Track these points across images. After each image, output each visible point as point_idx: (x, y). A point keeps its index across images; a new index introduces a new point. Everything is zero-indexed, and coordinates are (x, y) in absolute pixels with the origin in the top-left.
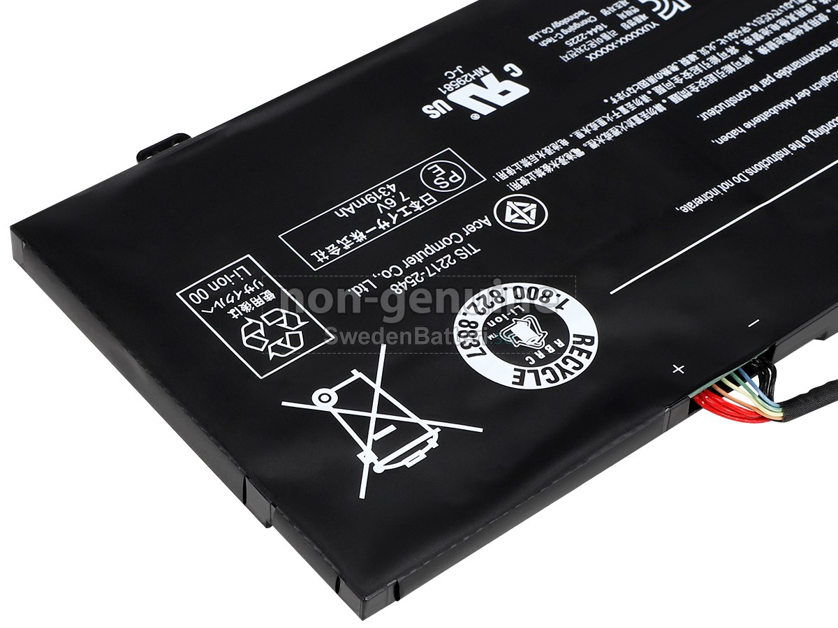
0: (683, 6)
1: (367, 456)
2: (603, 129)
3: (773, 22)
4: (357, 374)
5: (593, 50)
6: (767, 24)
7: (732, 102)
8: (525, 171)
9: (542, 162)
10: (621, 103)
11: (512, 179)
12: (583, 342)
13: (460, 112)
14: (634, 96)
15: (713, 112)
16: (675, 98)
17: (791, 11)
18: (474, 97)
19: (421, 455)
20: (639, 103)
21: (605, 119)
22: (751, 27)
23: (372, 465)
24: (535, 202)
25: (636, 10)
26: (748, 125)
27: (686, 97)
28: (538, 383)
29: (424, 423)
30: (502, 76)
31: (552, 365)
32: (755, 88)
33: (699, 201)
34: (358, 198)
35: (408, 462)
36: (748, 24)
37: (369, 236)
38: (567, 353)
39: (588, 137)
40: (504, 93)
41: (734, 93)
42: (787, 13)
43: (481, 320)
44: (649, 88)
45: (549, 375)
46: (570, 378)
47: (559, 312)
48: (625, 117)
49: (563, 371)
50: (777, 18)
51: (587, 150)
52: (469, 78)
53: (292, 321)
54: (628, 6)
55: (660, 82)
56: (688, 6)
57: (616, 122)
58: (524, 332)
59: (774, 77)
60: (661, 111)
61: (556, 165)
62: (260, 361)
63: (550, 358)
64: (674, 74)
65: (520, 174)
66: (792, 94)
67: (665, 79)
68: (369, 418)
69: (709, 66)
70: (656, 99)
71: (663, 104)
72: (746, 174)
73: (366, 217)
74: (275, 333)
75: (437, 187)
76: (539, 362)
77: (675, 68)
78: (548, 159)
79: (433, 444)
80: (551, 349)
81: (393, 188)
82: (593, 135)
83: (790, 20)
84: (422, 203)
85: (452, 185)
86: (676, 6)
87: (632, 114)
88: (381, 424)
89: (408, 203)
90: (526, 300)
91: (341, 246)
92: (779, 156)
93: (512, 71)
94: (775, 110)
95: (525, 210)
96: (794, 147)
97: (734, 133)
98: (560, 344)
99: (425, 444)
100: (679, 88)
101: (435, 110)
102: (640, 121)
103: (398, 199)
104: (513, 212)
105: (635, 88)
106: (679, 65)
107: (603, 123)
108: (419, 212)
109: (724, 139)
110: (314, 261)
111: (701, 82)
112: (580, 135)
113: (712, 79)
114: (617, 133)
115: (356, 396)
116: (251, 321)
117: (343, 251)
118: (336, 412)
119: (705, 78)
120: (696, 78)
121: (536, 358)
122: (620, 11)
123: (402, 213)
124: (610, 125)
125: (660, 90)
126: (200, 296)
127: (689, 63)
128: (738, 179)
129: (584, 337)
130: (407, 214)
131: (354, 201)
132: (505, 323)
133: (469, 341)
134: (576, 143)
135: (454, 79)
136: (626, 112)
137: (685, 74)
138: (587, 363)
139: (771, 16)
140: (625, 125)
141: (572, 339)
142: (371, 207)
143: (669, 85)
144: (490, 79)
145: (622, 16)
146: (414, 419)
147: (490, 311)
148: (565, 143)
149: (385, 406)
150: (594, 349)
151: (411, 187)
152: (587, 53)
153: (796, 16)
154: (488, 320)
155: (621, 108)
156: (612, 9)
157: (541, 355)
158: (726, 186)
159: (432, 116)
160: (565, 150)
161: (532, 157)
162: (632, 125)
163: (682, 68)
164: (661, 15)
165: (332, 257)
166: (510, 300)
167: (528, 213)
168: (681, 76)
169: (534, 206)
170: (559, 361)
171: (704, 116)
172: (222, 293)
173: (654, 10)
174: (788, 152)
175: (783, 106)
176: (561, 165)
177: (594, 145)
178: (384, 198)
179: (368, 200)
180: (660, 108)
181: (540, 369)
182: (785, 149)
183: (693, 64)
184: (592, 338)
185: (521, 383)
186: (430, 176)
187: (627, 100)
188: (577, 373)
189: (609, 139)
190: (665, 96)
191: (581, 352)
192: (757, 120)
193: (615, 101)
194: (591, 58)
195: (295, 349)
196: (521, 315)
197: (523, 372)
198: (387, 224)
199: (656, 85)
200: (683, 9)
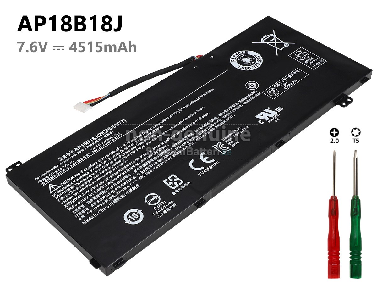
0: (215, 146)
1: (275, 36)
2: (234, 108)
3: (188, 144)
4: (281, 49)
5: (240, 130)
6: (190, 143)
7: (200, 119)
8: (253, 95)
9: (249, 98)
10: (230, 115)
11: (256, 93)
12: (233, 60)
13: (273, 109)
14: (227, 118)
15: (205, 115)
16: (216, 118)
17: (183, 148)
18: (270, 113)
19: (264, 37)
20: (225, 116)
21: (234, 111)
22: (195, 141)
23: (273, 35)
24: (249, 88)
25: (229, 144)
26: (196, 112)
27: (213, 119)
28: (242, 52)
29: (265, 42)
30: (264, 120)
31: (240, 55)
32: (194, 123)
33: (208, 92)
34: (293, 85)
35: (266, 36)
36: (195, 142)
37: (287, 77)
38: (237, 58)
39: (238, 106)
40: (262, 115)
41: (200, 121)
42: (184, 147)
43: (257, 62)
44: (223, 120)
45: (240, 54)
46: (235, 53)
47: (240, 65)
48: (229, 112)
49: (237, 54)
50: (187, 145)
51: (238, 102)
52: (273, 119)
53: (299, 58)
54: (231, 145)
55: (220, 122)
56: (213, 146)
57: (231, 110)
58: (247, 60)
59: (188, 126)
60: (219, 114)
61: (245, 98)
62: (303, 50)
63: (240, 56)
64: (216, 125)
65: (254, 94)
66: (184, 122)
67: (219, 123)
68: (276, 42)
69: (207, 128)
70: (221, 118)
71: (219, 116)
72: (197, 100)
73: (289, 81)
74: (302, 55)
75: (274, 89)
76: (243, 55)
77: (216, 127)
78: (248, 99)
79: (262, 39)
80: (240, 58)
81: (285, 88)
82: (237, 106)
83: (183, 144)
84: (277, 85)
85: (270, 90)
86: (217, 146)
87: (227, 113)
88: (274, 41)
89: (280, 85)
90: (248, 67)
91: (293, 74)
92: (188, 105)
93: (261, 122)
94: (189, 117)
95: (251, 86)
96: (184, 108)
97: (200, 110)
98: (238, 59)
99: (264, 39)
100: (215, 121)
101: (280, 109)
102: (225, 111)
103: (283, 86)
104: (254, 85)
105: (227, 120)
106: (215, 128)
107: (234, 109)
108: (277, 83)
109: (202, 108)
110: (299, 70)
111: (209, 123)
112: (240, 106)
113: (206, 125)
114: (231, 107)
115: (280, 46)
116: (308, 57)
117: (292, 73)
118: (283, 43)
119: (208, 125)
120: (210, 125)
121: (243, 56)
122: (234, 143)
123: (281, 82)
124: (233, 109)
125: (220, 120)
126: (321, 61)
127: (212, 129)
128: (199, 98)
129: (233, 61)
130: (280, 82)
131: (293, 84)
132: (251, 62)
133: (259, 58)
134: (241, 104)
135: (277, 118)
136: (229, 113)
137: (213, 125)
138: (232, 56)
139: (189, 145)
140: (229, 110)
141: (236, 60)
142: (289, 83)
143: (217, 122)
144: (267, 119)
145: (233, 142)
146: (267, 43)
147: (255, 64)
148: (244, 104)
149: (274, 44)
150: (231, 59)
151: (280, 89)
152: (241, 129)
153: (181, 146)
154: (255, 62)
155: (230, 114)
156: (236, 144)
157: (242, 57)
158: (202, 96)
159: (280, 107)
160: (243, 102)
161: (252, 99)
162: (227, 110)
163: (214, 127)
164: (221, 143)
165: (294, 71)
166: (251, 67)
167: (250, 85)
168: (214, 125)
169: (249, 87)
170: (238, 56)
171: (208, 114)
172: (316, 62)
173: (223, 144)
174: (186, 106)
175: (186, 118)
176: (244, 98)
177: (236, 104)
178: (286, 85)
179: (290, 85)
180: (220, 115)
181: (242, 54)
182: (186, 107)
183: (211, 128)
184: (231, 61)
185: (246, 52)
186: (276, 92)
187: (229, 116)
188: (234, 54)
189: (232, 106)
190: (218, 119)
191: (234, 58)
192: (193, 114)
193: (232, 116)
194: (240, 128)
195: (296, 53)
196: (248, 64)
197: (246, 53)
198: (284, 80)
199: (221, 122)
200: (215, 145)
